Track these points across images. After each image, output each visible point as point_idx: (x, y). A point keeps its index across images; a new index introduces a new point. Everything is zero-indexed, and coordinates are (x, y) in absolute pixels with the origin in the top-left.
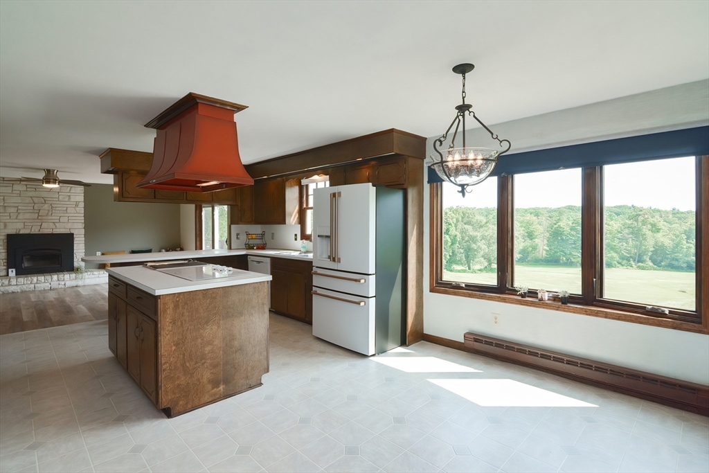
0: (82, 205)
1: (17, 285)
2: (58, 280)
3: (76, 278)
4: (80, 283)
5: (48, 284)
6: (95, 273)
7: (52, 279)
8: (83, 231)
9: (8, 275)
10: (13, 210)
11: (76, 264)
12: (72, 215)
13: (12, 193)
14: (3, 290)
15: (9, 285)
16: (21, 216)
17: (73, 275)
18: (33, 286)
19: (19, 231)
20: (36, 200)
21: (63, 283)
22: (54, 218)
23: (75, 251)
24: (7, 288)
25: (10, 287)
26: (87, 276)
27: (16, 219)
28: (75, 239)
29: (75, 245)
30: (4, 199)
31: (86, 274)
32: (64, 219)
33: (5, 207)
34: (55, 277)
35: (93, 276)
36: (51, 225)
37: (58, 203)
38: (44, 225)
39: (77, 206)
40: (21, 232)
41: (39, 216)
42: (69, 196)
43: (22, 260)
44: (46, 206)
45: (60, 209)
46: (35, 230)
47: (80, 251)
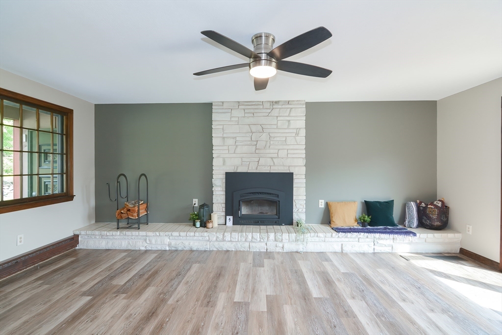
0: (303, 133)
1: (231, 241)
2: (276, 240)
3: (297, 240)
4: (301, 248)
5: (263, 245)
6: (321, 235)
7: (268, 238)
8: (303, 170)
9: (226, 224)
10: (230, 142)
11: (296, 217)
12: (291, 147)
13: (230, 121)
14: (217, 247)
15: (223, 240)
16: (238, 150)
17: (293, 235)
18: (247, 244)
19: (237, 169)
20: (254, 128)
21: (281, 245)
22: (272, 151)
23: (294, 198)
24: (221, 244)
25: (225, 243)
26: (309, 239)
27: (234, 153)
28: (295, 181)
29: (294, 189)
30: (223, 129)
31: (309, 234)
32: (282, 153)
33: (224, 138)
34: (272, 235)
35: (317, 239)
36: (269, 162)
37: (276, 131)
38: (262, 161)
39: (297, 134)
40: (239, 171)
41: (256, 149)
42: (289, 121)
43: (239, 205)
44: (264, 136)
45: (278, 139)
46: (252, 169)
47: (300, 198)
